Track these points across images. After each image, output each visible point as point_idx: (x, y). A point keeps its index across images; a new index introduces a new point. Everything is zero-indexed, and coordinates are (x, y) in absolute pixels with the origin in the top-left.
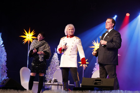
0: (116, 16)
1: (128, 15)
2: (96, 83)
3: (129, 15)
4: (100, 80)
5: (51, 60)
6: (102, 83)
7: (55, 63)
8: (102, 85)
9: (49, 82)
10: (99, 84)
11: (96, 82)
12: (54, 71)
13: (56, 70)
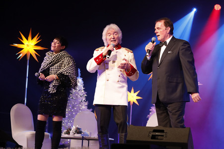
0: (195, 10)
1: (217, 7)
2: (153, 137)
3: (220, 7)
4: (162, 131)
5: (71, 91)
6: (166, 137)
7: (77, 97)
8: (165, 140)
9: (65, 133)
10: (159, 137)
11: (154, 134)
12: (76, 112)
13: (80, 109)
